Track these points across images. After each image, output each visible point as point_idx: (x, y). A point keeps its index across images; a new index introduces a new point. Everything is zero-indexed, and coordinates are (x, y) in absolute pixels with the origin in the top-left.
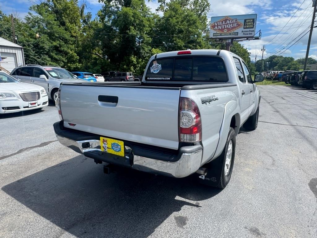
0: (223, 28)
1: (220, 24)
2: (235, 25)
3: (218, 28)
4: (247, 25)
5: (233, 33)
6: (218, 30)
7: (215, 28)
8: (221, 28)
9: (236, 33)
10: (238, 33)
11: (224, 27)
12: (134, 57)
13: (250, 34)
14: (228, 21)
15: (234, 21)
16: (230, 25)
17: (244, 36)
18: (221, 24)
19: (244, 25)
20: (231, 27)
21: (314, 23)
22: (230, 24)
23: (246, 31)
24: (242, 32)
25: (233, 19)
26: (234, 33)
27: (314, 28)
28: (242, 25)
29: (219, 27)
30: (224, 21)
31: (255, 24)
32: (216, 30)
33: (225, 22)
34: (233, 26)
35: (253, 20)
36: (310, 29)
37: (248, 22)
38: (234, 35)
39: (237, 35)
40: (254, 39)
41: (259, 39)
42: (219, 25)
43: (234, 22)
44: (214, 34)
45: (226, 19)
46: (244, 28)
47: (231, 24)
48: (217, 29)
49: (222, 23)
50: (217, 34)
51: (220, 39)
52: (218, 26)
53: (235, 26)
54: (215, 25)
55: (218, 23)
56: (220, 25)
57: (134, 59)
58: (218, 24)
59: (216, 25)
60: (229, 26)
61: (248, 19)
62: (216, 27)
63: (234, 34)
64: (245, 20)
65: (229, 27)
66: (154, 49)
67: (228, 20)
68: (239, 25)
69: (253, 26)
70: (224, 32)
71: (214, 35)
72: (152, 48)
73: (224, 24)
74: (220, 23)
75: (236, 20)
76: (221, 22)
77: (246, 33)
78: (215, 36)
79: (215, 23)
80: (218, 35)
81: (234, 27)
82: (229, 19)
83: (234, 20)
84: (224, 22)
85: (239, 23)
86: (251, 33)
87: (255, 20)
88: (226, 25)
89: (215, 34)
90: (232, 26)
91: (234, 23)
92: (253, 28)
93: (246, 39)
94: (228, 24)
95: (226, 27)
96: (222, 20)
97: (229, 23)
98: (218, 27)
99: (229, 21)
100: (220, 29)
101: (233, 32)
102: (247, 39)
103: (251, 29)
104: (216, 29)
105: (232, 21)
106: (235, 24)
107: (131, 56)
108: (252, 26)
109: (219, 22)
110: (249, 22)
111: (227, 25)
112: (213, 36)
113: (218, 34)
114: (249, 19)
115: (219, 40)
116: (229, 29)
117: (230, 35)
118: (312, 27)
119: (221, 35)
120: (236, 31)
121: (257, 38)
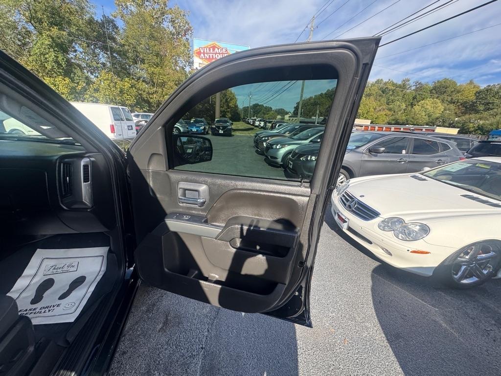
0: (211, 58)
3: (205, 57)
6: (205, 59)
8: (208, 57)
11: (213, 56)
14: (216, 49)
15: (224, 51)
18: (208, 52)
22: (219, 53)
25: (222, 48)
29: (206, 55)
30: (211, 47)
33: (214, 50)
42: (205, 52)
43: (224, 52)
44: (200, 63)
45: (214, 46)
47: (221, 55)
48: (203, 57)
49: (210, 50)
52: (204, 53)
54: (200, 51)
56: (207, 53)
58: (204, 51)
59: (202, 51)
60: (218, 55)
62: (202, 55)
67: (216, 47)
73: (212, 52)
75: (226, 50)
76: (208, 49)
79: (201, 49)
83: (224, 49)
84: (211, 49)
88: (214, 55)
89: (202, 64)
95: (214, 58)
96: (209, 46)
97: (218, 52)
98: (204, 55)
99: (218, 49)
100: (207, 59)
105: (221, 50)
106: (225, 55)
109: (205, 49)
111: (216, 54)
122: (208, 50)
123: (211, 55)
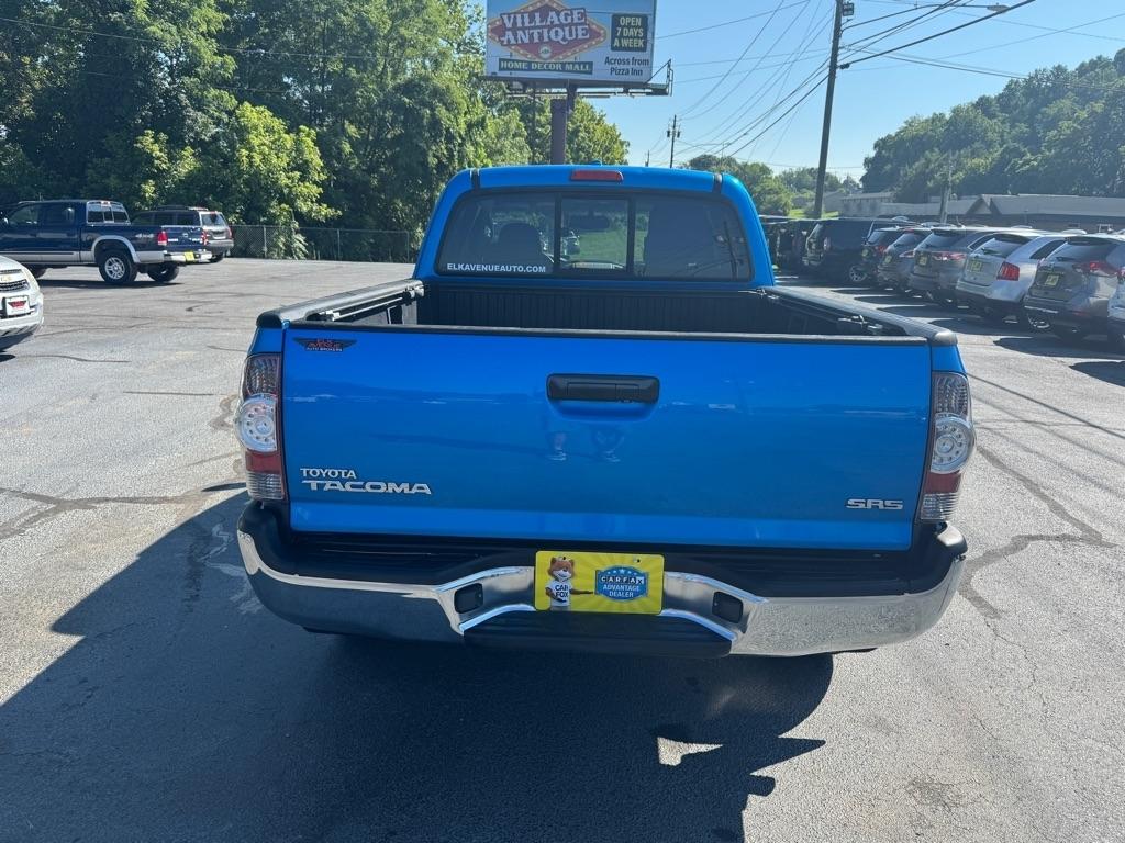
0: (536, 40)
1: (523, 23)
2: (580, 32)
3: (516, 39)
4: (621, 36)
5: (574, 64)
6: (517, 45)
7: (505, 39)
8: (526, 40)
9: (585, 63)
10: (591, 64)
11: (541, 36)
12: (156, 140)
13: (635, 72)
14: (552, 14)
15: (576, 16)
16: (559, 30)
17: (615, 78)
18: (527, 24)
19: (614, 37)
20: (564, 39)
21: (840, 52)
22: (562, 26)
23: (620, 61)
24: (608, 61)
25: (571, 10)
26: (579, 64)
27: (838, 70)
28: (605, 33)
29: (520, 33)
30: (536, 11)
31: (649, 36)
32: (509, 44)
33: (544, 17)
34: (571, 35)
35: (644, 19)
36: (827, 72)
37: (625, 26)
38: (577, 72)
39: (591, 73)
40: (648, 94)
41: (666, 94)
42: (519, 25)
43: (576, 21)
44: (500, 60)
45: (547, 5)
46: (613, 49)
48: (513, 41)
49: (532, 19)
50: (514, 61)
51: (526, 83)
52: (514, 29)
53: (580, 37)
54: (504, 24)
55: (515, 18)
56: (523, 29)
57: (156, 147)
58: (515, 23)
59: (509, 25)
60: (557, 31)
61: (625, 16)
62: (509, 33)
63: (577, 66)
64: (616, 19)
65: (560, 38)
66: (247, 104)
67: (552, 9)
68: (593, 34)
69: (645, 43)
70: (540, 58)
71: (504, 64)
72: (241, 102)
73: (538, 24)
74: (523, 17)
75: (584, 15)
76: (526, 16)
77: (622, 66)
78: (508, 69)
79: (505, 17)
80: (517, 65)
81: (576, 43)
82: (555, 6)
83: (575, 12)
84: (537, 15)
85: (594, 27)
86: (637, 67)
87: (650, 19)
88: (546, 30)
89: (508, 61)
90: (567, 37)
91: (576, 25)
92: (643, 49)
93: (621, 90)
94: (552, 25)
95: (546, 39)
96: (531, 8)
97: (557, 22)
98: (515, 35)
99: (558, 14)
100: (523, 45)
101: (572, 60)
102: (626, 92)
103: (639, 56)
104: (509, 41)
105: (566, 15)
106: (579, 28)
107: (143, 135)
108: (641, 43)
109: (519, 16)
110: (629, 26)
111: (550, 28)
112: (501, 69)
113: (518, 61)
114: (630, 16)
115: (521, 87)
116: (557, 48)
117: (564, 70)
118: (833, 67)
119: (530, 70)
120: (584, 56)
121: (660, 91)
122: (527, 20)
123: (536, 32)
